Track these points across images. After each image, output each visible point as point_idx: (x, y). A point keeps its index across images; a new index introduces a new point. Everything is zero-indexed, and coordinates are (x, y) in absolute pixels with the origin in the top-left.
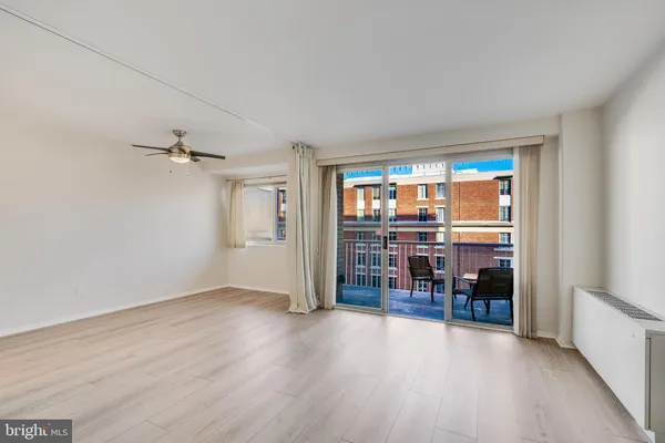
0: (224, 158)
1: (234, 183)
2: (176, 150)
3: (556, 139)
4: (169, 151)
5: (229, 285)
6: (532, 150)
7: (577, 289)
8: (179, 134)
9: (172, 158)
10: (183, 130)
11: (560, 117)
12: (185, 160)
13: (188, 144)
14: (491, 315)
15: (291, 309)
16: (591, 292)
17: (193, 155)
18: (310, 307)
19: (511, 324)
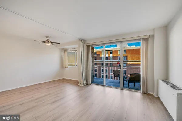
0: (60, 43)
1: (65, 50)
2: (47, 42)
3: (153, 36)
4: (45, 42)
5: (64, 78)
6: (146, 39)
7: (159, 80)
8: (48, 37)
9: (46, 44)
10: (49, 36)
11: (154, 29)
12: (49, 44)
13: (50, 40)
14: (135, 87)
15: (79, 85)
16: (163, 81)
17: (52, 43)
18: (84, 84)
19: (140, 90)
